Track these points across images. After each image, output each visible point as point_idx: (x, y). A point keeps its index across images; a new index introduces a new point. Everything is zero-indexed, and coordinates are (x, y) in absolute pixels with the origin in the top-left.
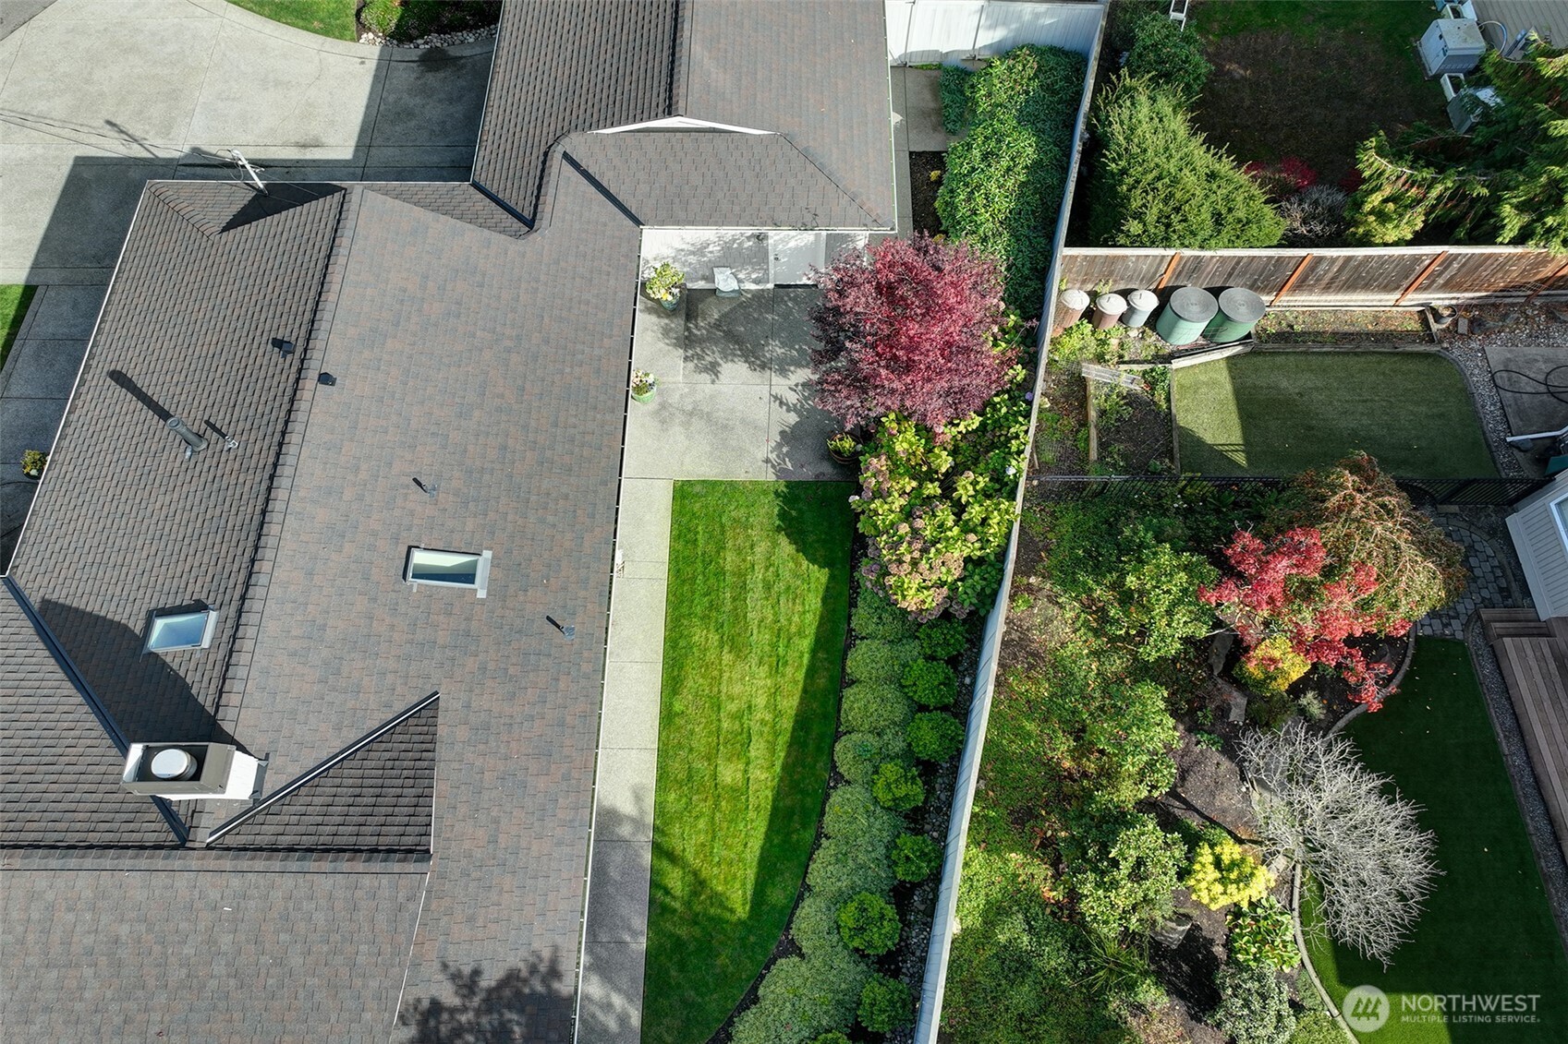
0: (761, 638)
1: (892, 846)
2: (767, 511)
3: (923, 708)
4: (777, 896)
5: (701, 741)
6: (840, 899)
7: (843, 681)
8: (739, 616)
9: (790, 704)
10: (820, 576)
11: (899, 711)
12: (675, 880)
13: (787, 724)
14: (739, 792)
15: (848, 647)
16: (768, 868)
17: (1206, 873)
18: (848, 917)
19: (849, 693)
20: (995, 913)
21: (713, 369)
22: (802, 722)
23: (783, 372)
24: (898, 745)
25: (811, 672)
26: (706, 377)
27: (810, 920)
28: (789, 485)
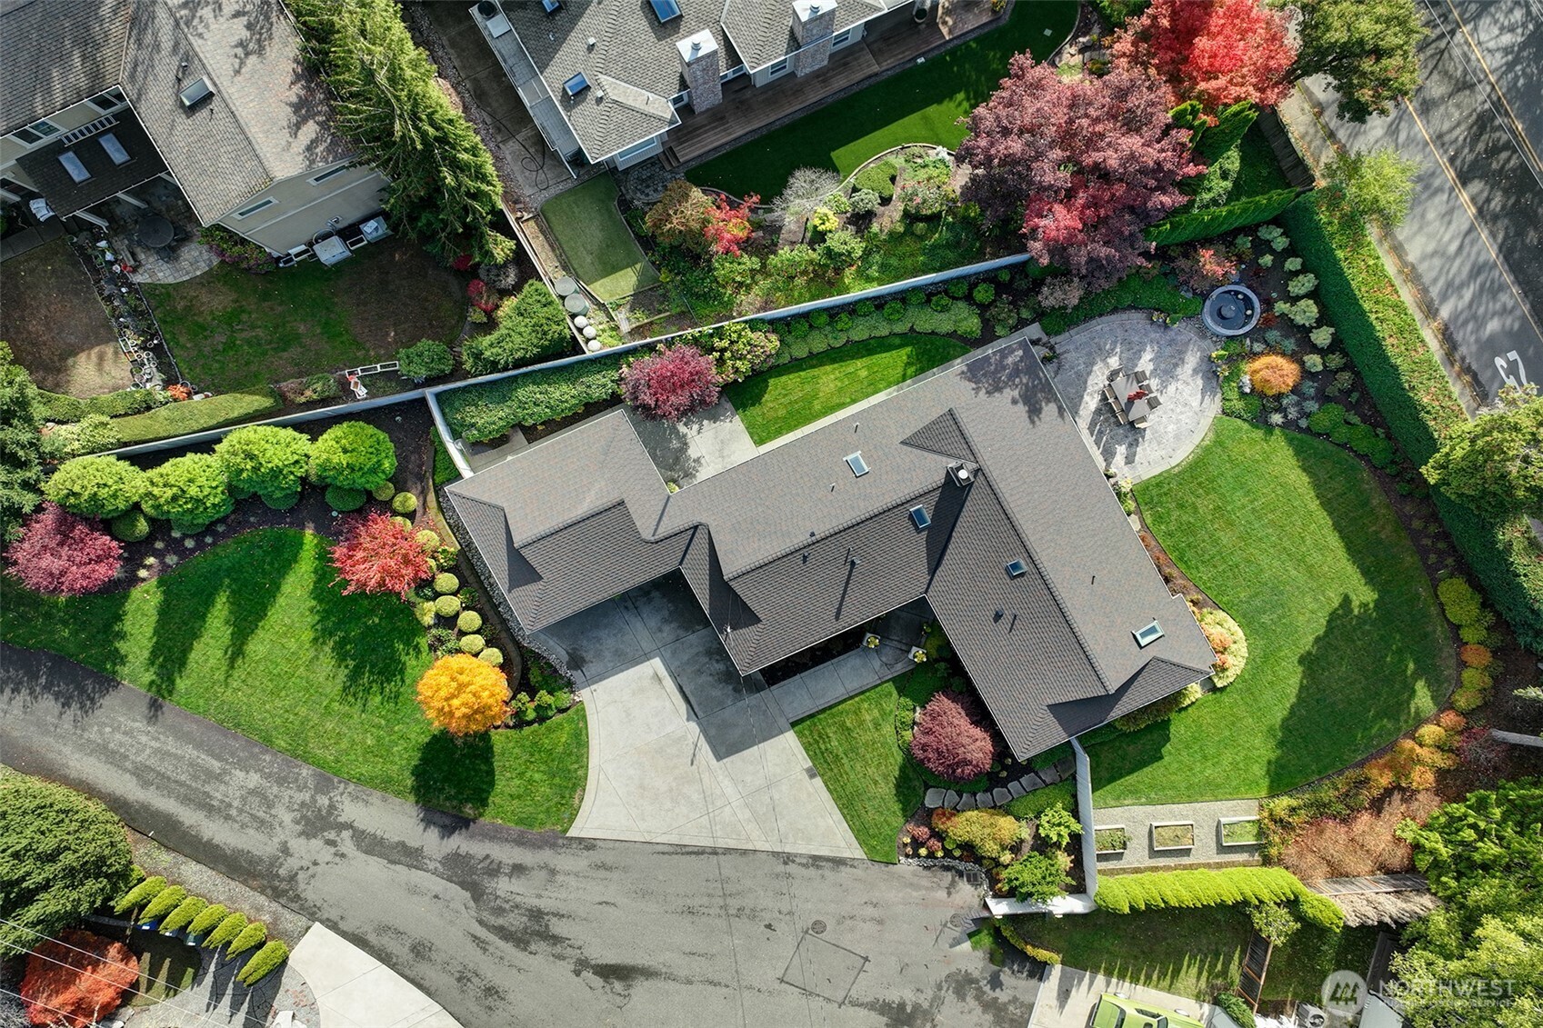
0: (808, 388)
1: (865, 316)
2: (754, 411)
3: (811, 326)
4: (897, 341)
5: (857, 386)
6: (889, 321)
7: (811, 355)
8: (802, 399)
9: (828, 368)
10: (771, 381)
11: (815, 333)
12: (911, 371)
13: (836, 365)
14: (868, 368)
15: (796, 359)
16: (889, 348)
17: (828, 226)
18: (896, 317)
19: (815, 351)
20: (869, 279)
21: (697, 461)
22: (834, 361)
23: (685, 436)
24: (828, 328)
25: (813, 367)
26: (703, 461)
27: (900, 328)
28: (737, 409)
